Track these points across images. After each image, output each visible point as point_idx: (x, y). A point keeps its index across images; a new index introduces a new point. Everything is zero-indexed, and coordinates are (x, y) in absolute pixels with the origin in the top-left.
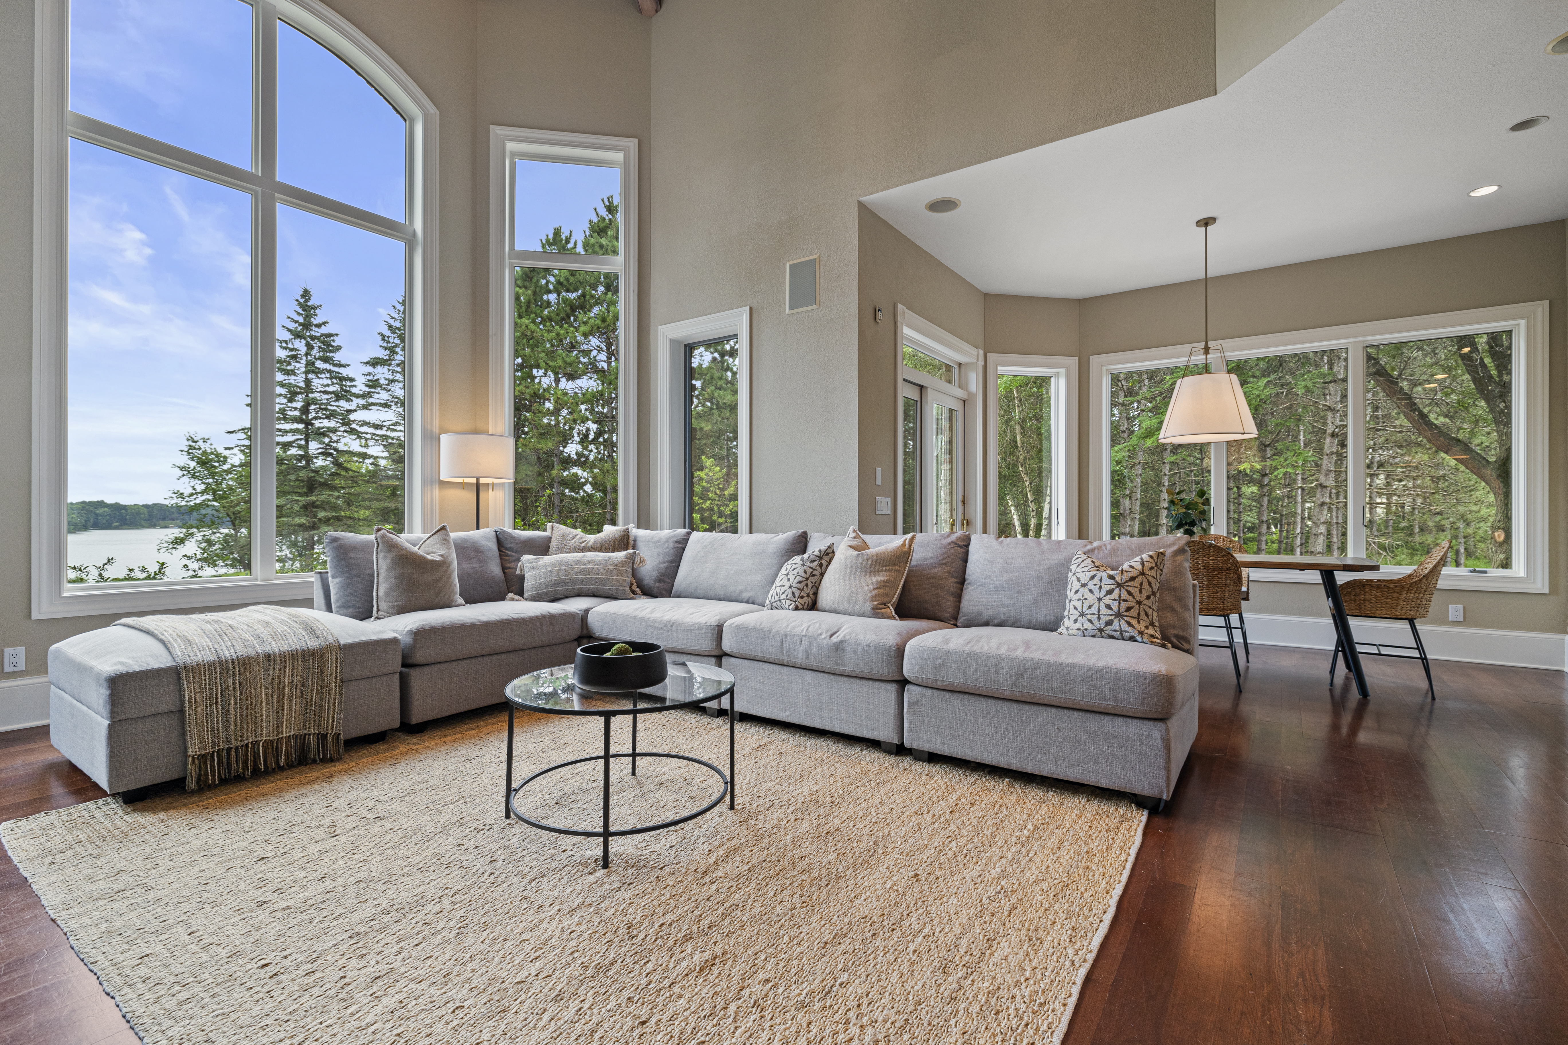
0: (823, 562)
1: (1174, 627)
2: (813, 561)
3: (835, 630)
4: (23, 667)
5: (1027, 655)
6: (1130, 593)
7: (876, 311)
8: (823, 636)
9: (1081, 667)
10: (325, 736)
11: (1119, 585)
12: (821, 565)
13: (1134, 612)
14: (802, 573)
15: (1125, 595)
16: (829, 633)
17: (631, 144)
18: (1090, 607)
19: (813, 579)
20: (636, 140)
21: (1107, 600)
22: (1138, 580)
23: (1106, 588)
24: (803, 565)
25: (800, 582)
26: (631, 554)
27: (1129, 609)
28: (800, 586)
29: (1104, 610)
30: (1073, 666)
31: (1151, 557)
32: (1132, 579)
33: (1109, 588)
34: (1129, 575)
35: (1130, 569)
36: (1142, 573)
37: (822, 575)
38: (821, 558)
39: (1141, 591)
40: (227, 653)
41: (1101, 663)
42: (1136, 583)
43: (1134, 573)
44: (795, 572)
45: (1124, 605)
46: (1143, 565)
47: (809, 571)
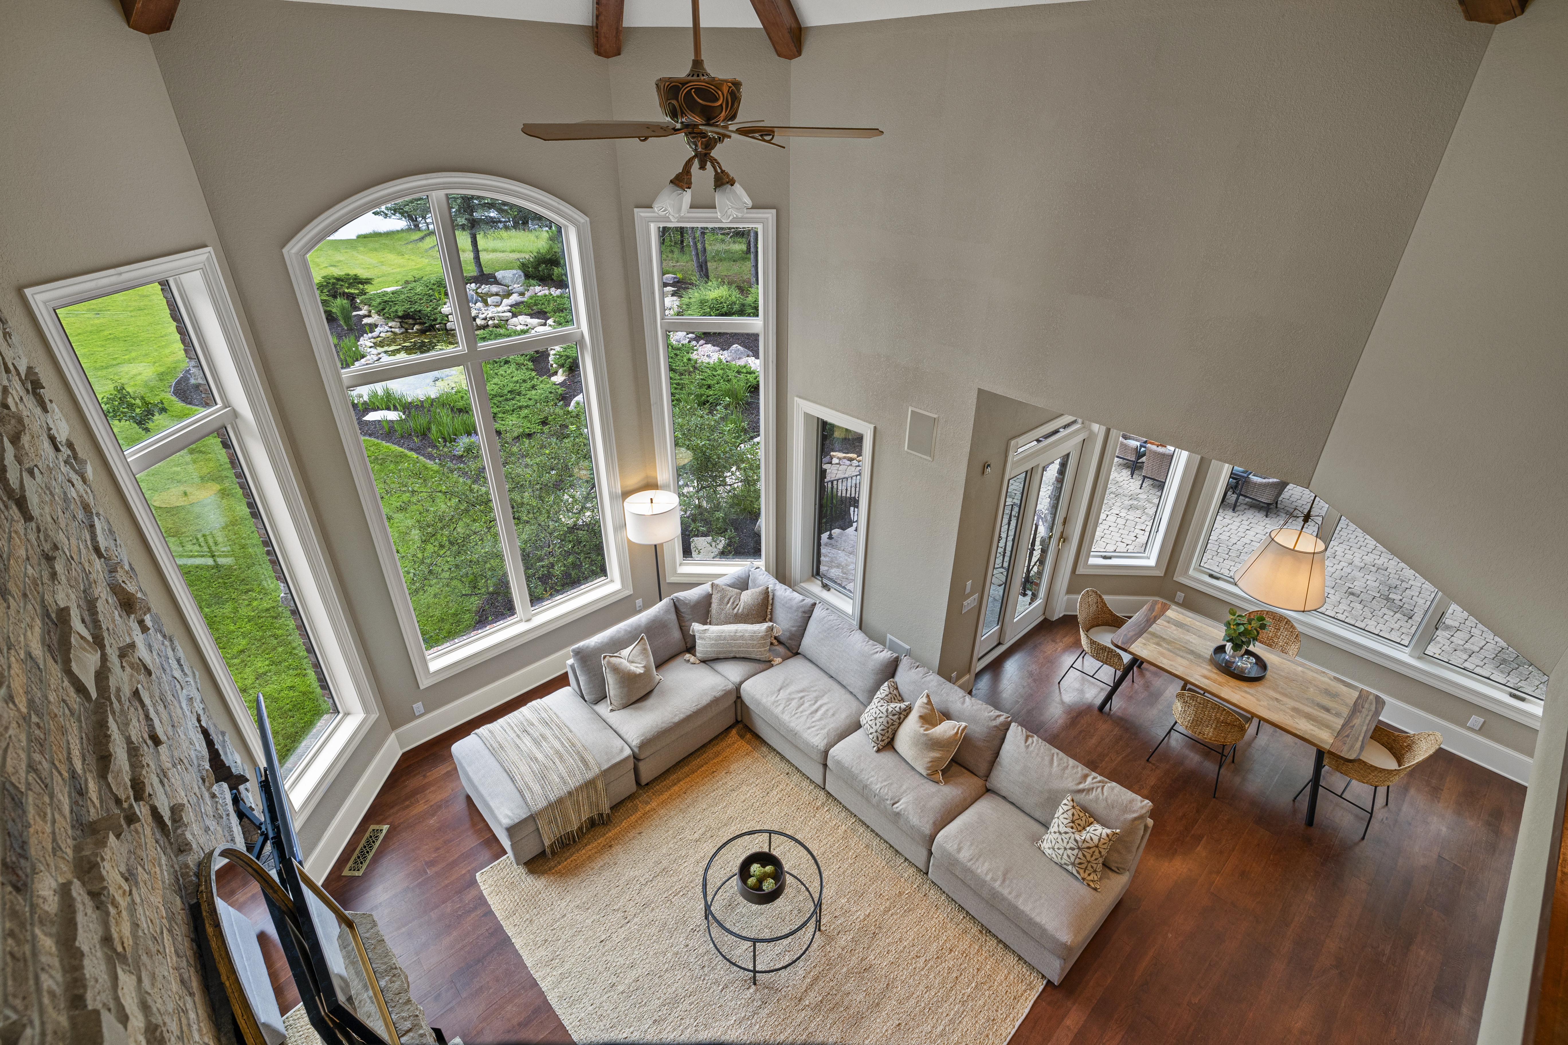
0: (902, 716)
1: (1116, 862)
2: (894, 715)
3: (896, 800)
4: (423, 711)
5: (1000, 889)
6: (1084, 856)
7: (986, 465)
8: (888, 802)
9: (1027, 916)
10: (602, 815)
11: (1079, 848)
12: (899, 718)
13: (1083, 866)
14: (885, 723)
15: (1080, 855)
16: (892, 802)
17: (769, 216)
18: (1059, 849)
19: (893, 727)
20: (774, 211)
21: (1069, 852)
22: (1092, 850)
23: (1070, 845)
24: (887, 716)
25: (883, 730)
26: (769, 627)
27: (1080, 864)
28: (883, 732)
29: (1065, 856)
30: (1023, 912)
31: (1108, 835)
32: (1089, 848)
33: (1073, 846)
34: (1088, 845)
35: (1090, 841)
36: (1097, 846)
37: (900, 724)
38: (900, 713)
39: (1092, 856)
40: (552, 798)
41: (1038, 919)
42: (1091, 851)
43: (1091, 844)
44: (881, 720)
45: (1078, 861)
46: (1099, 840)
47: (891, 722)
